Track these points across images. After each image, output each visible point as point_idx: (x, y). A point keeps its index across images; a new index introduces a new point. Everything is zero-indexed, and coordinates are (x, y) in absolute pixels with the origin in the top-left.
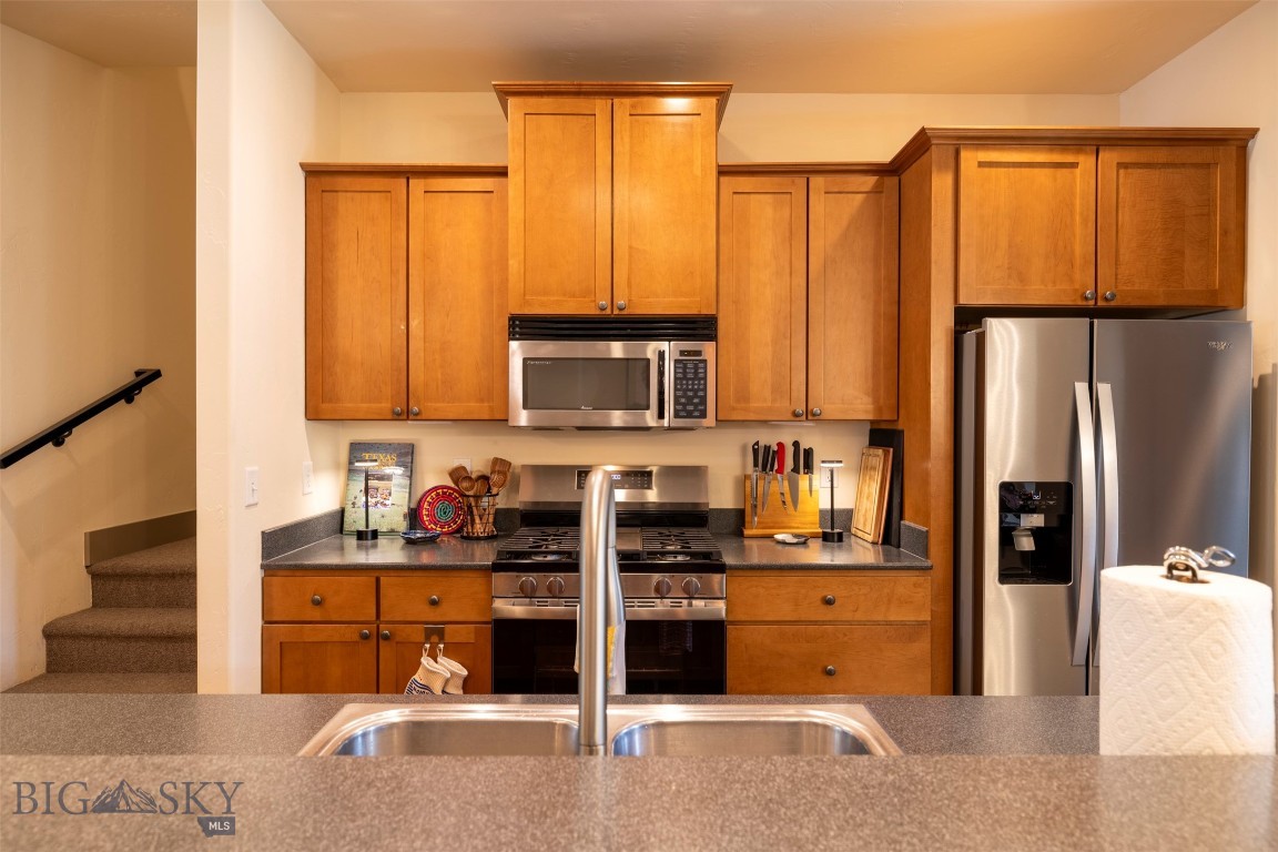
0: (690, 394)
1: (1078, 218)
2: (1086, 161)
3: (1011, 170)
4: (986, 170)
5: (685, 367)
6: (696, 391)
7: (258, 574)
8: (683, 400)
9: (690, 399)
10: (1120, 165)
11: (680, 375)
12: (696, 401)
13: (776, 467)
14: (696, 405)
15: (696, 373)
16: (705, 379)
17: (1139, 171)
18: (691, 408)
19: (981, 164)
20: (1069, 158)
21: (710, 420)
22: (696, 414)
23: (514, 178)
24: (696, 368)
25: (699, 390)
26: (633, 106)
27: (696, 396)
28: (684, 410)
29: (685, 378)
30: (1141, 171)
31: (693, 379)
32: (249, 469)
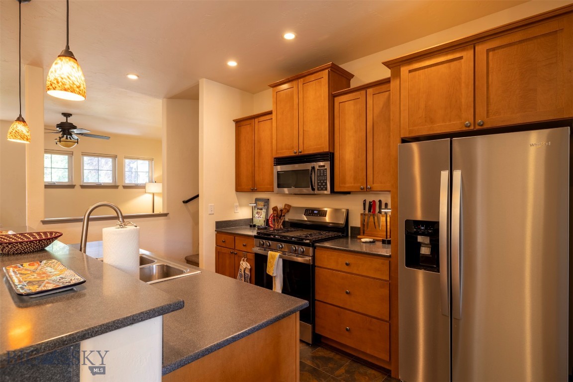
0: (322, 181)
1: (463, 85)
2: (467, 55)
3: (426, 69)
4: (413, 73)
5: (320, 172)
6: (324, 180)
7: (215, 233)
8: (320, 184)
9: (322, 183)
10: (488, 51)
11: (319, 175)
12: (324, 184)
13: (372, 211)
14: (324, 186)
15: (324, 174)
16: (326, 176)
17: (502, 50)
18: (322, 187)
19: (410, 71)
20: (457, 55)
21: (328, 192)
22: (324, 189)
23: (274, 113)
24: (324, 172)
25: (325, 180)
26: (304, 81)
27: (324, 182)
28: (320, 187)
29: (320, 176)
30: (505, 49)
31: (323, 176)
32: (210, 205)
